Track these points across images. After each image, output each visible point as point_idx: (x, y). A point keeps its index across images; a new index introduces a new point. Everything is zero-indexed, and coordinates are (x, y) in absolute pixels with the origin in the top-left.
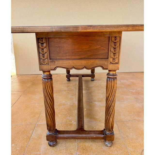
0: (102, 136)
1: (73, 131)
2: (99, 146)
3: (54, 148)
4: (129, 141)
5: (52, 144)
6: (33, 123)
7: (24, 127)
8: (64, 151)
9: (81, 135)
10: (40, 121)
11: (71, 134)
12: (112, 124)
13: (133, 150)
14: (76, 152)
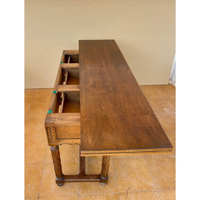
0: (99, 180)
1: (76, 175)
2: (96, 185)
3: (62, 187)
4: (120, 180)
5: (60, 185)
6: (41, 162)
7: (34, 166)
8: (70, 189)
9: (82, 180)
10: (47, 159)
11: (75, 179)
12: (106, 174)
13: (122, 188)
14: (78, 190)
